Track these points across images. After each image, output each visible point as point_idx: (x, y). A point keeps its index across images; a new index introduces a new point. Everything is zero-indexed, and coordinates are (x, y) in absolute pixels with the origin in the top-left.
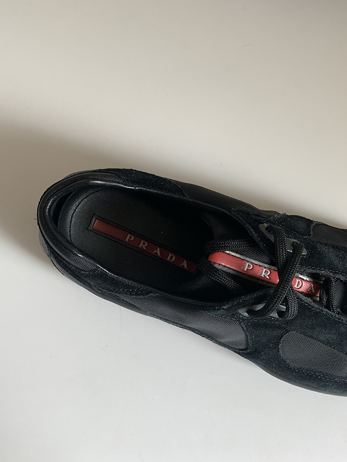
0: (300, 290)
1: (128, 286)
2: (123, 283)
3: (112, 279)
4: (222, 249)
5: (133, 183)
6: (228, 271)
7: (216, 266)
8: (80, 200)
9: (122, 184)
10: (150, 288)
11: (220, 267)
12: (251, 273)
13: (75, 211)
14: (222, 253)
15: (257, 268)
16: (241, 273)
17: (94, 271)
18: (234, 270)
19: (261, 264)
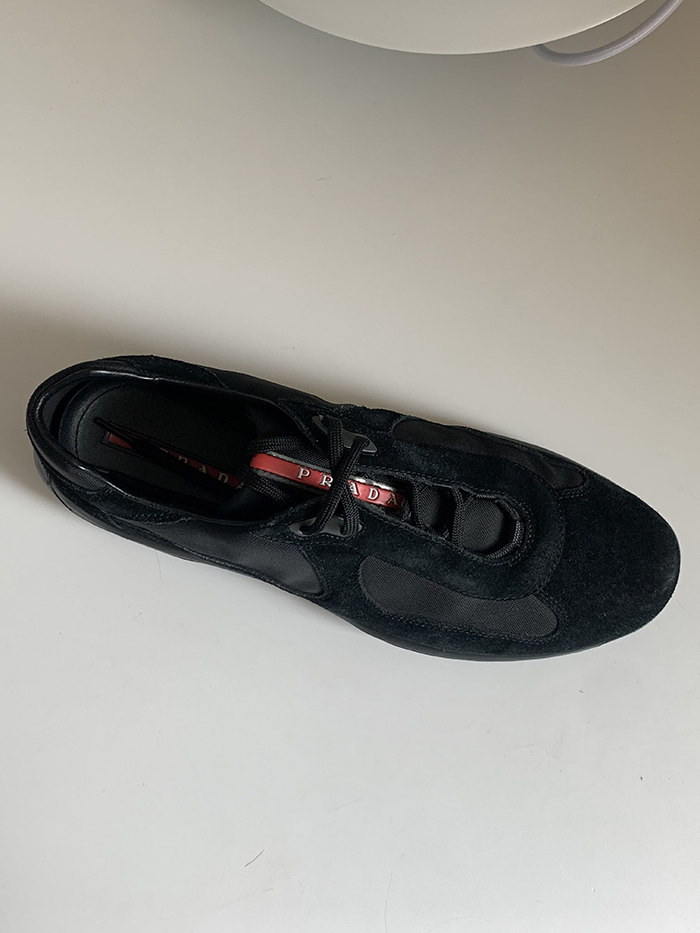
0: (377, 502)
1: (152, 510)
2: (145, 506)
3: (130, 502)
4: (263, 450)
5: (151, 372)
6: (276, 479)
7: (260, 473)
8: (88, 403)
9: (134, 373)
10: (180, 512)
11: (265, 474)
12: (306, 481)
13: (81, 417)
14: (265, 455)
15: (315, 473)
16: (294, 481)
17: (105, 489)
18: (285, 478)
19: (321, 469)
